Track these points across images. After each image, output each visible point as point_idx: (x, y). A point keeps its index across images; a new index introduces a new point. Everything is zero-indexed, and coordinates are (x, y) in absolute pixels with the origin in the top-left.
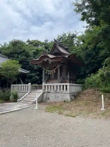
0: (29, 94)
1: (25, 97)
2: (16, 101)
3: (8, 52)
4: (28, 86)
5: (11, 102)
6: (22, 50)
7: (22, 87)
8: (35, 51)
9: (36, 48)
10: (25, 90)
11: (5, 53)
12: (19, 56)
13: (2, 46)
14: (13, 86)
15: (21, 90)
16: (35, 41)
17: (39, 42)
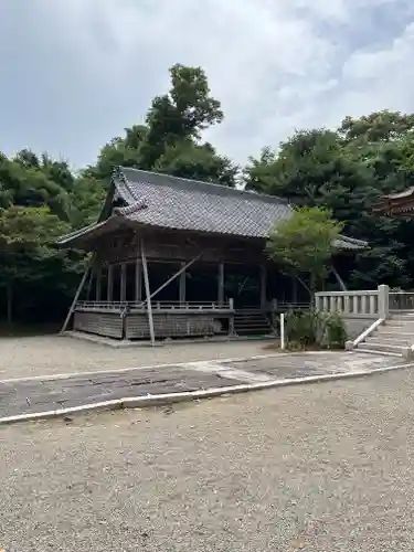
0: (383, 324)
1: (370, 335)
2: (341, 348)
3: (282, 180)
4: (376, 297)
5: (324, 348)
6: (331, 166)
7: (355, 299)
8: (378, 159)
9: (381, 146)
10: (368, 311)
11: (274, 186)
12: (321, 190)
13: (256, 163)
14: (322, 297)
15: (352, 311)
16: (374, 116)
17: (393, 118)
